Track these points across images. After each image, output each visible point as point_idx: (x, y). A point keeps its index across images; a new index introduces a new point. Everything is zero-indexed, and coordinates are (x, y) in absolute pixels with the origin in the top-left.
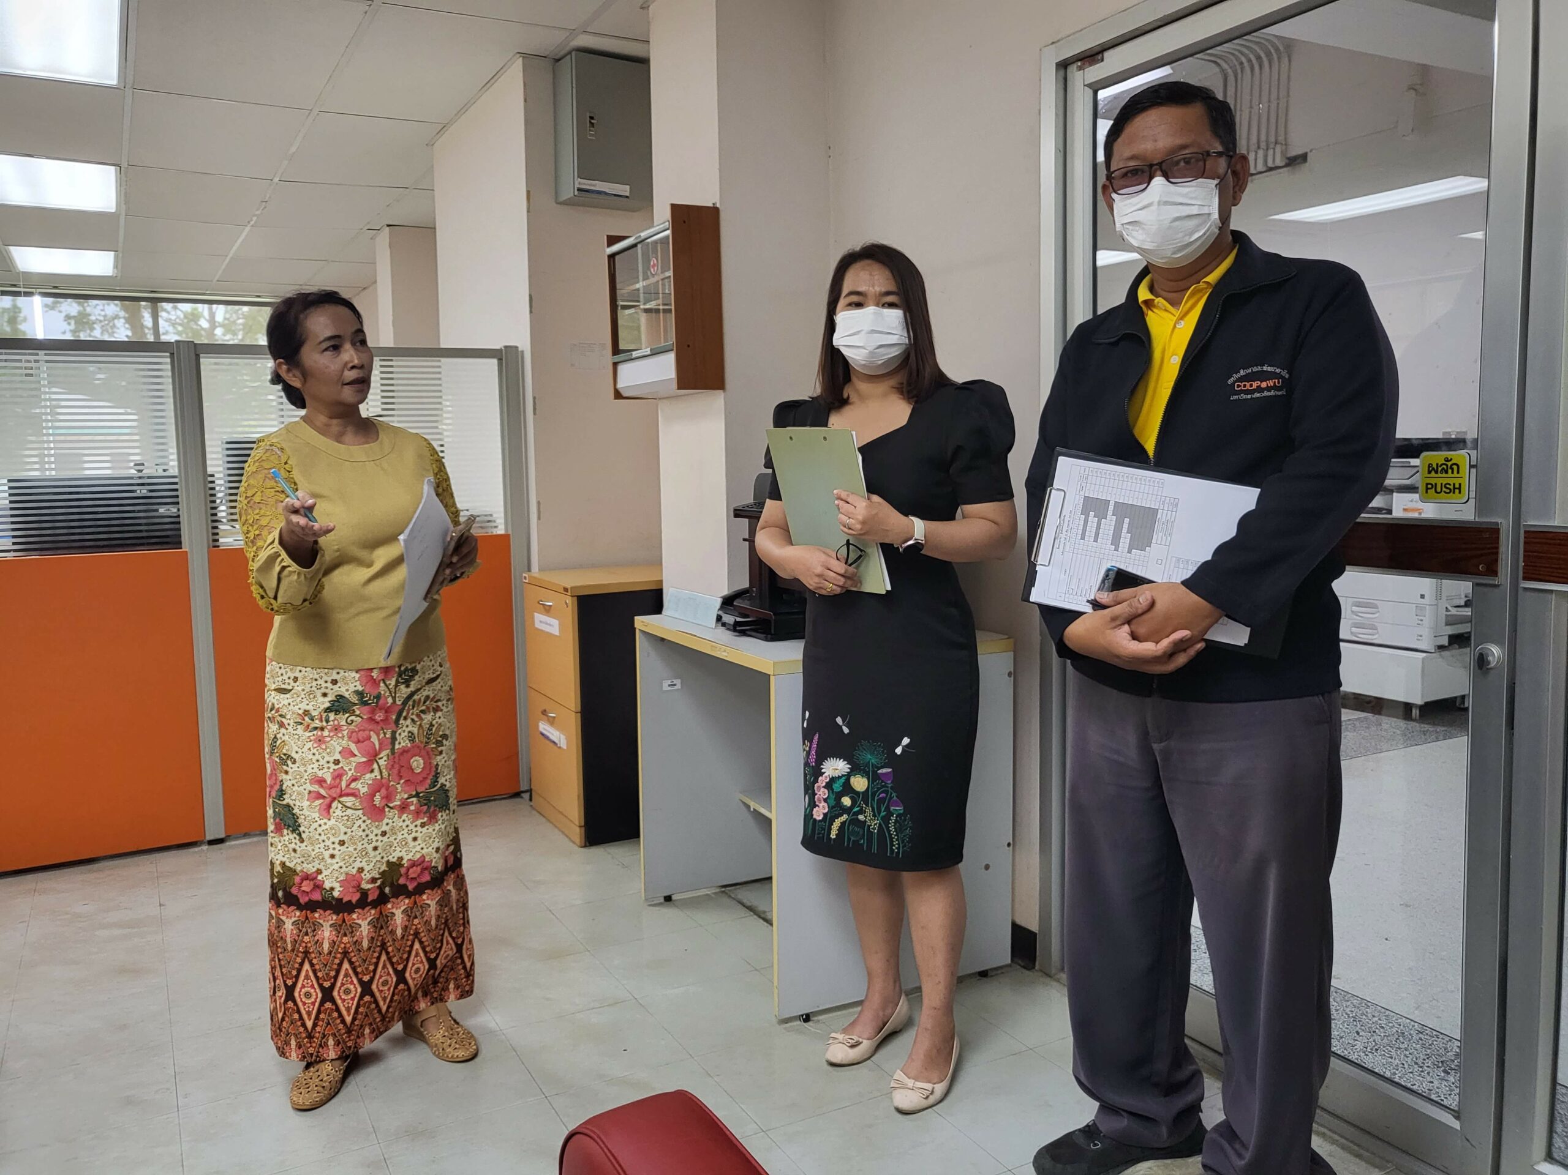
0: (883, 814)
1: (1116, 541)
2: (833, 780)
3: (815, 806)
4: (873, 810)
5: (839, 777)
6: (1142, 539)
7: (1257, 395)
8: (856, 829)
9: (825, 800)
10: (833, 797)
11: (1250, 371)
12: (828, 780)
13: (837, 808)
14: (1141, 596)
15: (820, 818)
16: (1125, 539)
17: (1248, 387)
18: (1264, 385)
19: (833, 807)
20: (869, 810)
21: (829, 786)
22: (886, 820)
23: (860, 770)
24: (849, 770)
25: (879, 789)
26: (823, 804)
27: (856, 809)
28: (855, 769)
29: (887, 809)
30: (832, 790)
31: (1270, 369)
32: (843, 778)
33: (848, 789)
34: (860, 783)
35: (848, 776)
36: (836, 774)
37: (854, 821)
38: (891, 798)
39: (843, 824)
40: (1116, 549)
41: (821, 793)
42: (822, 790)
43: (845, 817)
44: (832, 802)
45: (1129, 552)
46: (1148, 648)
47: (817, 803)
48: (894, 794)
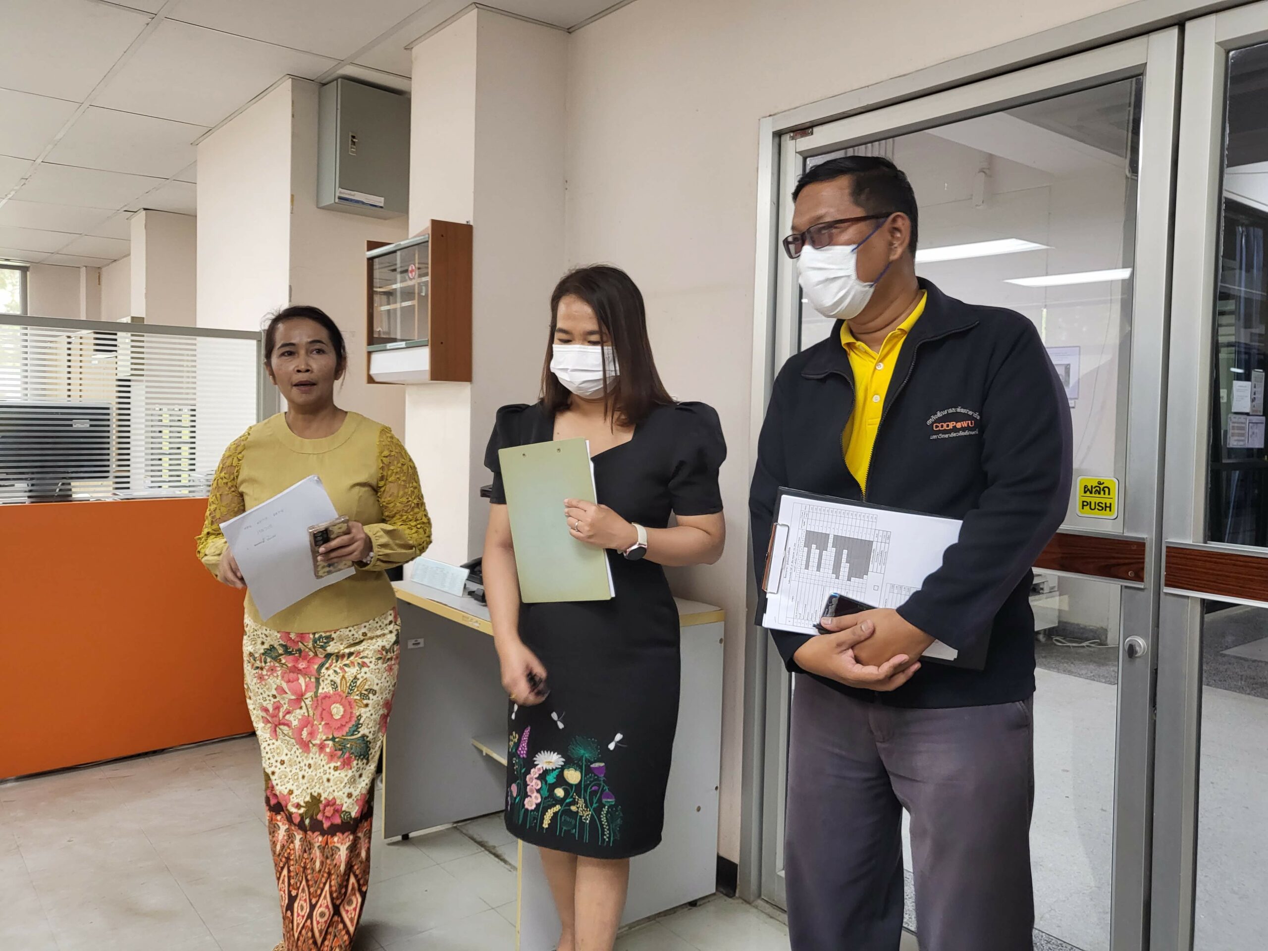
0: (595, 805)
1: (836, 569)
2: (546, 772)
3: (526, 796)
4: (585, 802)
5: (553, 770)
6: (859, 568)
7: (953, 435)
8: (568, 819)
9: (538, 791)
10: (545, 788)
11: (945, 412)
12: (541, 772)
13: (549, 800)
14: (863, 622)
15: (534, 807)
16: (845, 568)
17: (945, 427)
18: (959, 425)
19: (546, 798)
20: (581, 802)
21: (542, 777)
22: (598, 811)
23: (574, 764)
24: (563, 764)
25: (591, 782)
26: (535, 794)
27: (568, 801)
28: (570, 762)
29: (600, 801)
30: (546, 782)
31: (963, 411)
32: (557, 771)
33: (561, 781)
34: (573, 776)
35: (562, 768)
36: (550, 767)
37: (567, 812)
38: (603, 790)
39: (555, 814)
40: (837, 578)
41: (533, 783)
42: (535, 781)
43: (557, 808)
44: (546, 794)
45: (849, 580)
46: (870, 672)
47: (529, 794)
48: (606, 788)
